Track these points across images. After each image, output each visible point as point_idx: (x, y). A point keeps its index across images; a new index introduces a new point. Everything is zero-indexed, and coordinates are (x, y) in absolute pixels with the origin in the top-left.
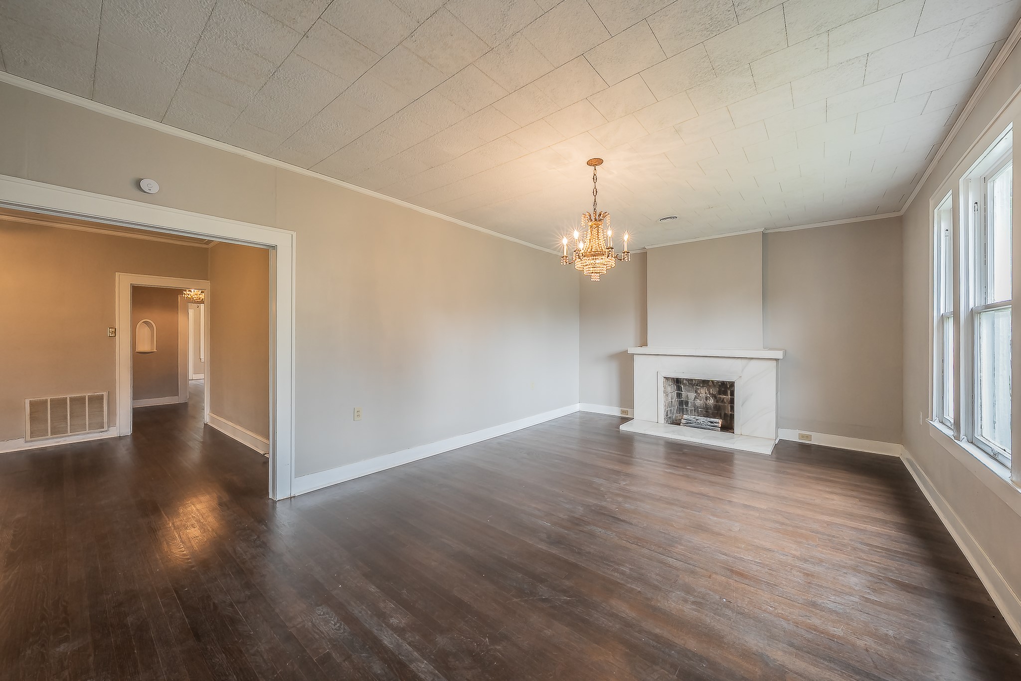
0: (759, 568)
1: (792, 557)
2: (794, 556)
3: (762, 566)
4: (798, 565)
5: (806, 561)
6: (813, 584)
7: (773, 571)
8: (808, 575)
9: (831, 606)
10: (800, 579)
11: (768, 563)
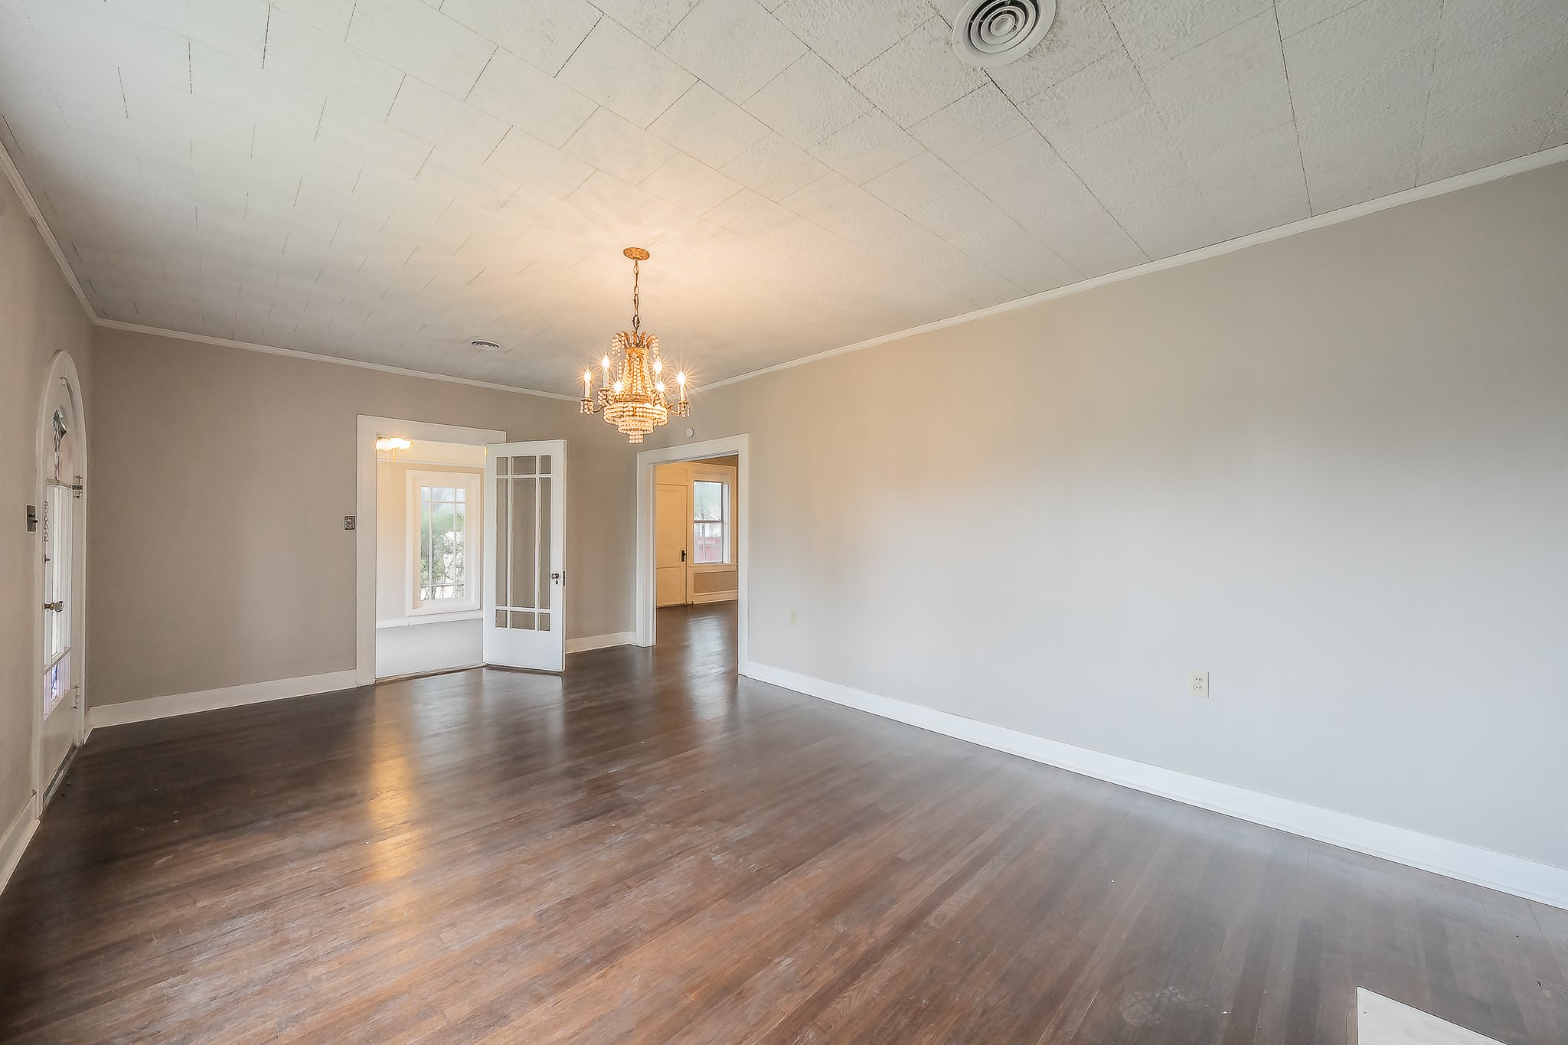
0: (357, 900)
1: (318, 957)
2: (315, 961)
3: (356, 905)
4: (303, 950)
5: (293, 969)
6: (271, 935)
7: (336, 910)
8: (282, 943)
9: (240, 922)
10: (292, 927)
11: (351, 916)
